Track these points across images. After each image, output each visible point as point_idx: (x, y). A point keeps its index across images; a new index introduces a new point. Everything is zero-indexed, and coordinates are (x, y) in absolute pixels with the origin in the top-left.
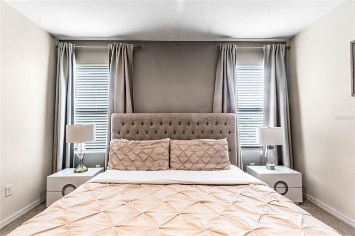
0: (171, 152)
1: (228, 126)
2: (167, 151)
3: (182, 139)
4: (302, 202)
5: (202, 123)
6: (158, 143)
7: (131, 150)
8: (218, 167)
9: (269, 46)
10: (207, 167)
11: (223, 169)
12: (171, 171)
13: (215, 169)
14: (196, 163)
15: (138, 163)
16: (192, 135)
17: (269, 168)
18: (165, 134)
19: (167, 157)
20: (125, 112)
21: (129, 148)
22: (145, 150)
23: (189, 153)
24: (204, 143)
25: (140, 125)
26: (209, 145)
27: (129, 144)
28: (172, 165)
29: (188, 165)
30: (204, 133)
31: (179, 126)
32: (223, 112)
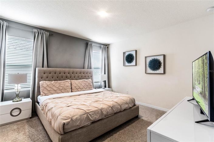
0: (72, 85)
1: (91, 74)
2: (70, 85)
5: (82, 73)
6: (66, 82)
7: (54, 85)
8: (86, 90)
9: (103, 46)
12: (72, 93)
14: (82, 88)
15: (58, 91)
16: (78, 78)
18: (67, 78)
19: (70, 87)
20: (43, 67)
21: (53, 85)
22: (61, 85)
23: (79, 85)
24: (84, 81)
25: (54, 74)
26: (86, 81)
27: (52, 83)
28: (73, 90)
29: (79, 90)
30: (83, 77)
31: (72, 74)
32: (88, 69)
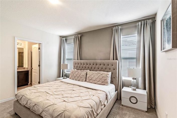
1: (113, 66)
3: (94, 71)
4: (147, 111)
9: (140, 23)
10: (98, 83)
11: (104, 85)
12: (86, 82)
13: (101, 84)
14: (94, 81)
16: (98, 69)
17: (133, 89)
19: (85, 77)
21: (75, 72)
22: (78, 74)
23: (92, 76)
24: (99, 73)
25: (81, 65)
26: (101, 74)
28: (86, 80)
29: (91, 81)
30: (103, 69)
31: (93, 66)
